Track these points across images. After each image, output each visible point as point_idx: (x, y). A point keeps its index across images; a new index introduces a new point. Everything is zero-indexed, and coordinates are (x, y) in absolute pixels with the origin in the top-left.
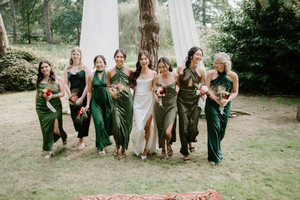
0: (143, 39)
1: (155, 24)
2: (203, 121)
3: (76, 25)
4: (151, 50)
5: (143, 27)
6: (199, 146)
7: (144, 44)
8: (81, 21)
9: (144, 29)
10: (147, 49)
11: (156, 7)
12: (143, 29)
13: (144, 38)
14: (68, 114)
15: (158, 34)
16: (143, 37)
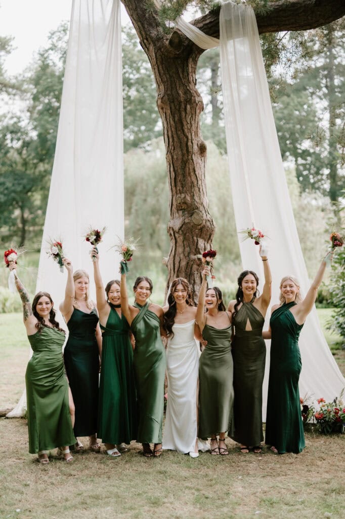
0: (177, 253)
1: (204, 221)
2: (313, 438)
3: (17, 203)
4: (195, 275)
5: (177, 228)
6: (296, 490)
7: (179, 263)
8: (29, 194)
9: (181, 232)
10: (186, 274)
11: (205, 185)
12: (178, 233)
13: (180, 250)
14: (7, 418)
15: (210, 242)
16: (177, 250)
